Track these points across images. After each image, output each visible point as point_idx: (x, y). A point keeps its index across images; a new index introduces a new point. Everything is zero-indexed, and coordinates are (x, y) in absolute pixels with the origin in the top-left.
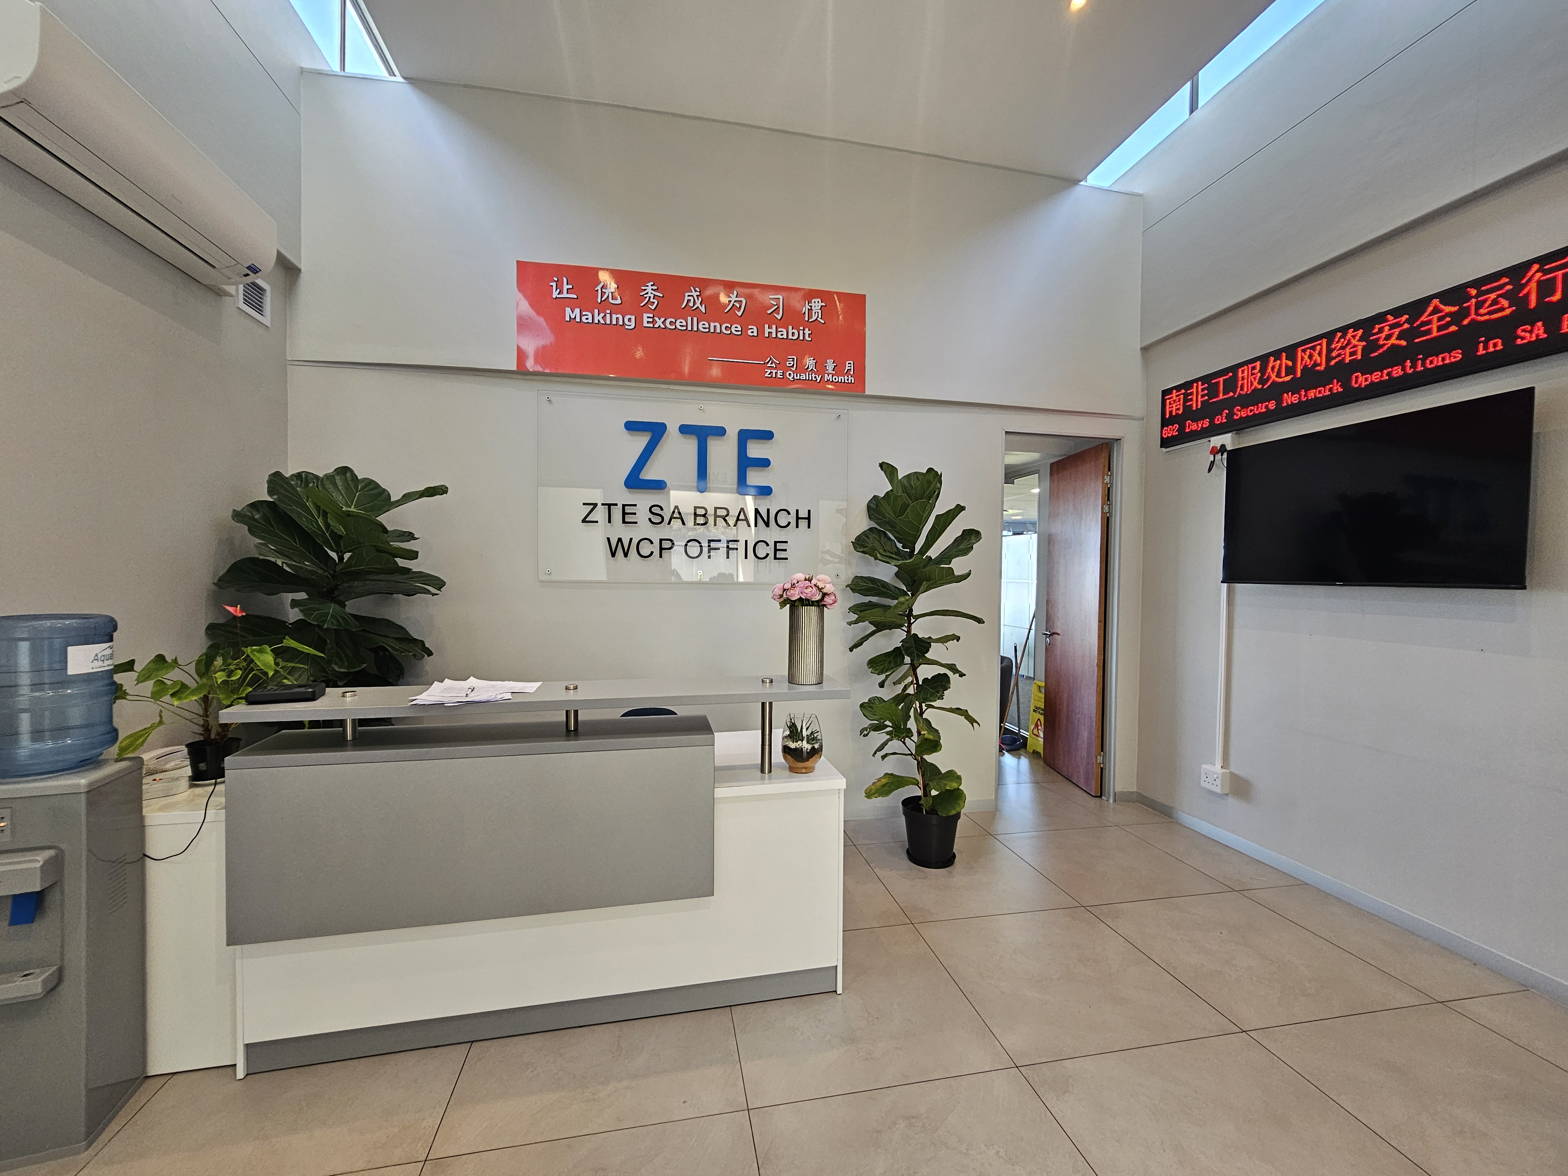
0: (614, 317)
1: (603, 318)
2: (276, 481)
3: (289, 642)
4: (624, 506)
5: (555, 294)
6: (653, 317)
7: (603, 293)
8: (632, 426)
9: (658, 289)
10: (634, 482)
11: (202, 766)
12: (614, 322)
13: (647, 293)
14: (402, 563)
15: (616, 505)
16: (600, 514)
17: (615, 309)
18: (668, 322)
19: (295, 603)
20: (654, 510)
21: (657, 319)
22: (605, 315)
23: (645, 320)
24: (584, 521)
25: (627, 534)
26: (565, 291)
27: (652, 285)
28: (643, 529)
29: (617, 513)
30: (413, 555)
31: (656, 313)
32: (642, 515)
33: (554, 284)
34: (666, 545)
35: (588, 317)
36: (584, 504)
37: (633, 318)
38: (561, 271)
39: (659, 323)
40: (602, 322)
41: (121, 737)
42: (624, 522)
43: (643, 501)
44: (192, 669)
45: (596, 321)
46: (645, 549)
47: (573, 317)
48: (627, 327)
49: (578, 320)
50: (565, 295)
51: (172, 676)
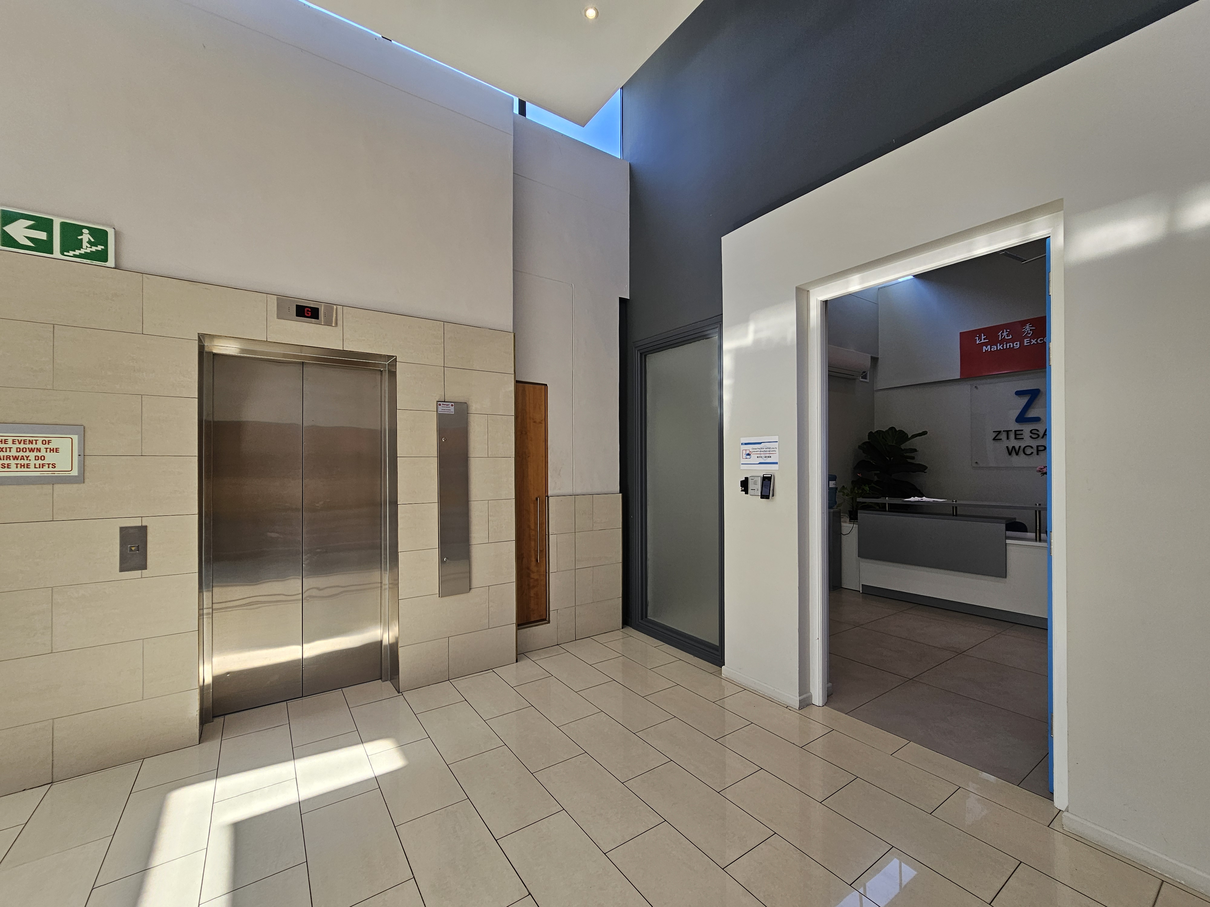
0: (1008, 345)
1: (1002, 347)
2: (871, 434)
3: (873, 485)
4: (1015, 431)
5: (978, 342)
6: (1030, 339)
7: (1002, 336)
8: (1019, 393)
9: (1033, 326)
10: (1021, 419)
11: (852, 516)
12: (1008, 347)
13: (1027, 329)
14: (909, 460)
15: (1011, 431)
16: (1003, 436)
17: (1008, 341)
18: (1039, 341)
19: (875, 474)
20: (1033, 432)
21: (1032, 340)
22: (1003, 345)
23: (1025, 342)
24: (994, 439)
25: (1017, 444)
26: (983, 339)
27: (1029, 325)
28: (1027, 441)
29: (1012, 435)
30: (913, 458)
31: (1031, 338)
32: (1027, 434)
33: (977, 338)
34: (1040, 448)
35: (994, 348)
36: (994, 432)
37: (1018, 343)
38: (979, 332)
39: (1034, 341)
40: (1002, 348)
41: (837, 503)
42: (1016, 438)
43: (1027, 428)
44: (849, 490)
45: (999, 349)
46: (1028, 451)
47: (987, 350)
48: (1015, 348)
49: (989, 350)
50: (983, 341)
51: (846, 491)
